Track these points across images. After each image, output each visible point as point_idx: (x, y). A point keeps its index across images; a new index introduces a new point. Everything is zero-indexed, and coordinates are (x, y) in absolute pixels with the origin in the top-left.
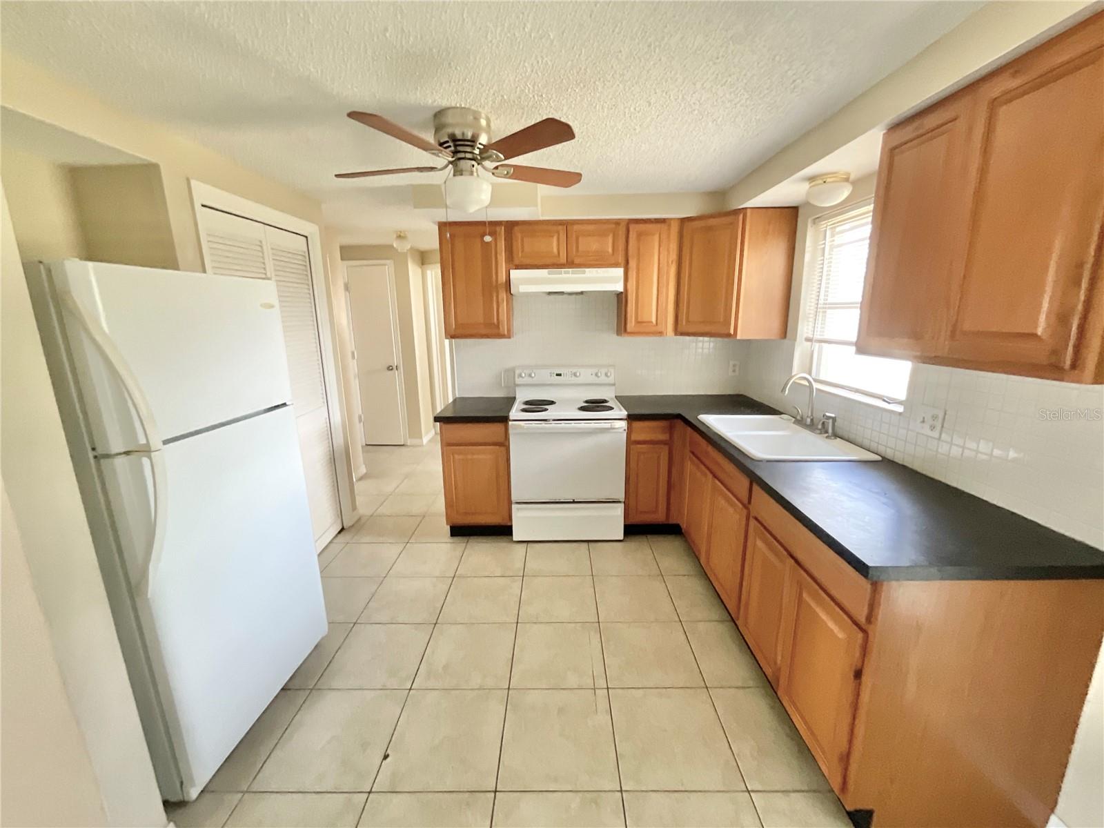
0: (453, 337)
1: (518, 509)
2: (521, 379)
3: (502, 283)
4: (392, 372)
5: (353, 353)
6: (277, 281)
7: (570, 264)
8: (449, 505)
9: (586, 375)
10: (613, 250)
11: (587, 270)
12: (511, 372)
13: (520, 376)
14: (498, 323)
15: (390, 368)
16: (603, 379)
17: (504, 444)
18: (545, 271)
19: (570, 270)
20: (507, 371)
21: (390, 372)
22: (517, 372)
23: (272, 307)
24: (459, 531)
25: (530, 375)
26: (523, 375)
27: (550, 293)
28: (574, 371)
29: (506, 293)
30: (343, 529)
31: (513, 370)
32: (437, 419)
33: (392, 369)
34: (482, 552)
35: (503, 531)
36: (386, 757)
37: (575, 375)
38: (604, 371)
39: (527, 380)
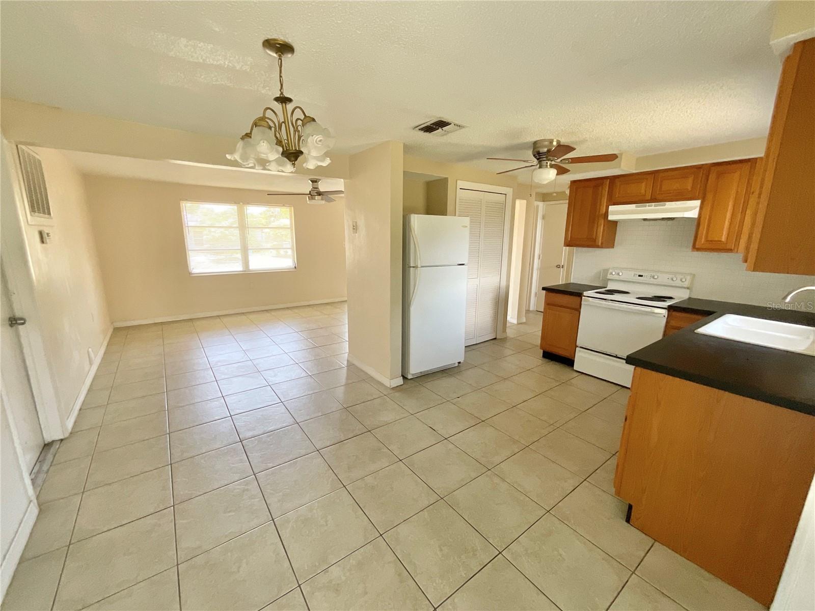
0: (567, 246)
1: (580, 351)
2: (612, 276)
3: (603, 214)
4: (559, 269)
5: (540, 256)
6: (471, 217)
7: (654, 200)
8: (543, 338)
9: (664, 278)
10: (692, 188)
11: (667, 203)
12: (606, 271)
13: (611, 274)
14: (596, 238)
15: (558, 266)
16: (678, 283)
17: (578, 310)
18: (634, 205)
19: (653, 204)
20: (604, 270)
21: (558, 269)
22: (610, 271)
23: (466, 227)
24: (549, 356)
25: (618, 274)
26: (614, 273)
27: (645, 220)
28: (653, 274)
29: (604, 219)
30: (495, 339)
31: (607, 270)
32: (544, 289)
33: (559, 267)
34: (553, 368)
35: (568, 362)
36: (458, 398)
37: (653, 277)
38: (679, 277)
39: (616, 277)
